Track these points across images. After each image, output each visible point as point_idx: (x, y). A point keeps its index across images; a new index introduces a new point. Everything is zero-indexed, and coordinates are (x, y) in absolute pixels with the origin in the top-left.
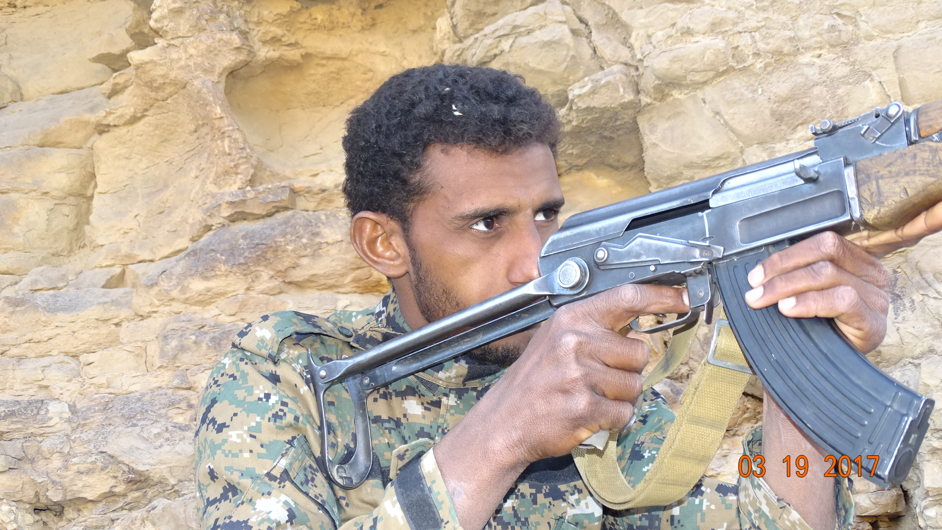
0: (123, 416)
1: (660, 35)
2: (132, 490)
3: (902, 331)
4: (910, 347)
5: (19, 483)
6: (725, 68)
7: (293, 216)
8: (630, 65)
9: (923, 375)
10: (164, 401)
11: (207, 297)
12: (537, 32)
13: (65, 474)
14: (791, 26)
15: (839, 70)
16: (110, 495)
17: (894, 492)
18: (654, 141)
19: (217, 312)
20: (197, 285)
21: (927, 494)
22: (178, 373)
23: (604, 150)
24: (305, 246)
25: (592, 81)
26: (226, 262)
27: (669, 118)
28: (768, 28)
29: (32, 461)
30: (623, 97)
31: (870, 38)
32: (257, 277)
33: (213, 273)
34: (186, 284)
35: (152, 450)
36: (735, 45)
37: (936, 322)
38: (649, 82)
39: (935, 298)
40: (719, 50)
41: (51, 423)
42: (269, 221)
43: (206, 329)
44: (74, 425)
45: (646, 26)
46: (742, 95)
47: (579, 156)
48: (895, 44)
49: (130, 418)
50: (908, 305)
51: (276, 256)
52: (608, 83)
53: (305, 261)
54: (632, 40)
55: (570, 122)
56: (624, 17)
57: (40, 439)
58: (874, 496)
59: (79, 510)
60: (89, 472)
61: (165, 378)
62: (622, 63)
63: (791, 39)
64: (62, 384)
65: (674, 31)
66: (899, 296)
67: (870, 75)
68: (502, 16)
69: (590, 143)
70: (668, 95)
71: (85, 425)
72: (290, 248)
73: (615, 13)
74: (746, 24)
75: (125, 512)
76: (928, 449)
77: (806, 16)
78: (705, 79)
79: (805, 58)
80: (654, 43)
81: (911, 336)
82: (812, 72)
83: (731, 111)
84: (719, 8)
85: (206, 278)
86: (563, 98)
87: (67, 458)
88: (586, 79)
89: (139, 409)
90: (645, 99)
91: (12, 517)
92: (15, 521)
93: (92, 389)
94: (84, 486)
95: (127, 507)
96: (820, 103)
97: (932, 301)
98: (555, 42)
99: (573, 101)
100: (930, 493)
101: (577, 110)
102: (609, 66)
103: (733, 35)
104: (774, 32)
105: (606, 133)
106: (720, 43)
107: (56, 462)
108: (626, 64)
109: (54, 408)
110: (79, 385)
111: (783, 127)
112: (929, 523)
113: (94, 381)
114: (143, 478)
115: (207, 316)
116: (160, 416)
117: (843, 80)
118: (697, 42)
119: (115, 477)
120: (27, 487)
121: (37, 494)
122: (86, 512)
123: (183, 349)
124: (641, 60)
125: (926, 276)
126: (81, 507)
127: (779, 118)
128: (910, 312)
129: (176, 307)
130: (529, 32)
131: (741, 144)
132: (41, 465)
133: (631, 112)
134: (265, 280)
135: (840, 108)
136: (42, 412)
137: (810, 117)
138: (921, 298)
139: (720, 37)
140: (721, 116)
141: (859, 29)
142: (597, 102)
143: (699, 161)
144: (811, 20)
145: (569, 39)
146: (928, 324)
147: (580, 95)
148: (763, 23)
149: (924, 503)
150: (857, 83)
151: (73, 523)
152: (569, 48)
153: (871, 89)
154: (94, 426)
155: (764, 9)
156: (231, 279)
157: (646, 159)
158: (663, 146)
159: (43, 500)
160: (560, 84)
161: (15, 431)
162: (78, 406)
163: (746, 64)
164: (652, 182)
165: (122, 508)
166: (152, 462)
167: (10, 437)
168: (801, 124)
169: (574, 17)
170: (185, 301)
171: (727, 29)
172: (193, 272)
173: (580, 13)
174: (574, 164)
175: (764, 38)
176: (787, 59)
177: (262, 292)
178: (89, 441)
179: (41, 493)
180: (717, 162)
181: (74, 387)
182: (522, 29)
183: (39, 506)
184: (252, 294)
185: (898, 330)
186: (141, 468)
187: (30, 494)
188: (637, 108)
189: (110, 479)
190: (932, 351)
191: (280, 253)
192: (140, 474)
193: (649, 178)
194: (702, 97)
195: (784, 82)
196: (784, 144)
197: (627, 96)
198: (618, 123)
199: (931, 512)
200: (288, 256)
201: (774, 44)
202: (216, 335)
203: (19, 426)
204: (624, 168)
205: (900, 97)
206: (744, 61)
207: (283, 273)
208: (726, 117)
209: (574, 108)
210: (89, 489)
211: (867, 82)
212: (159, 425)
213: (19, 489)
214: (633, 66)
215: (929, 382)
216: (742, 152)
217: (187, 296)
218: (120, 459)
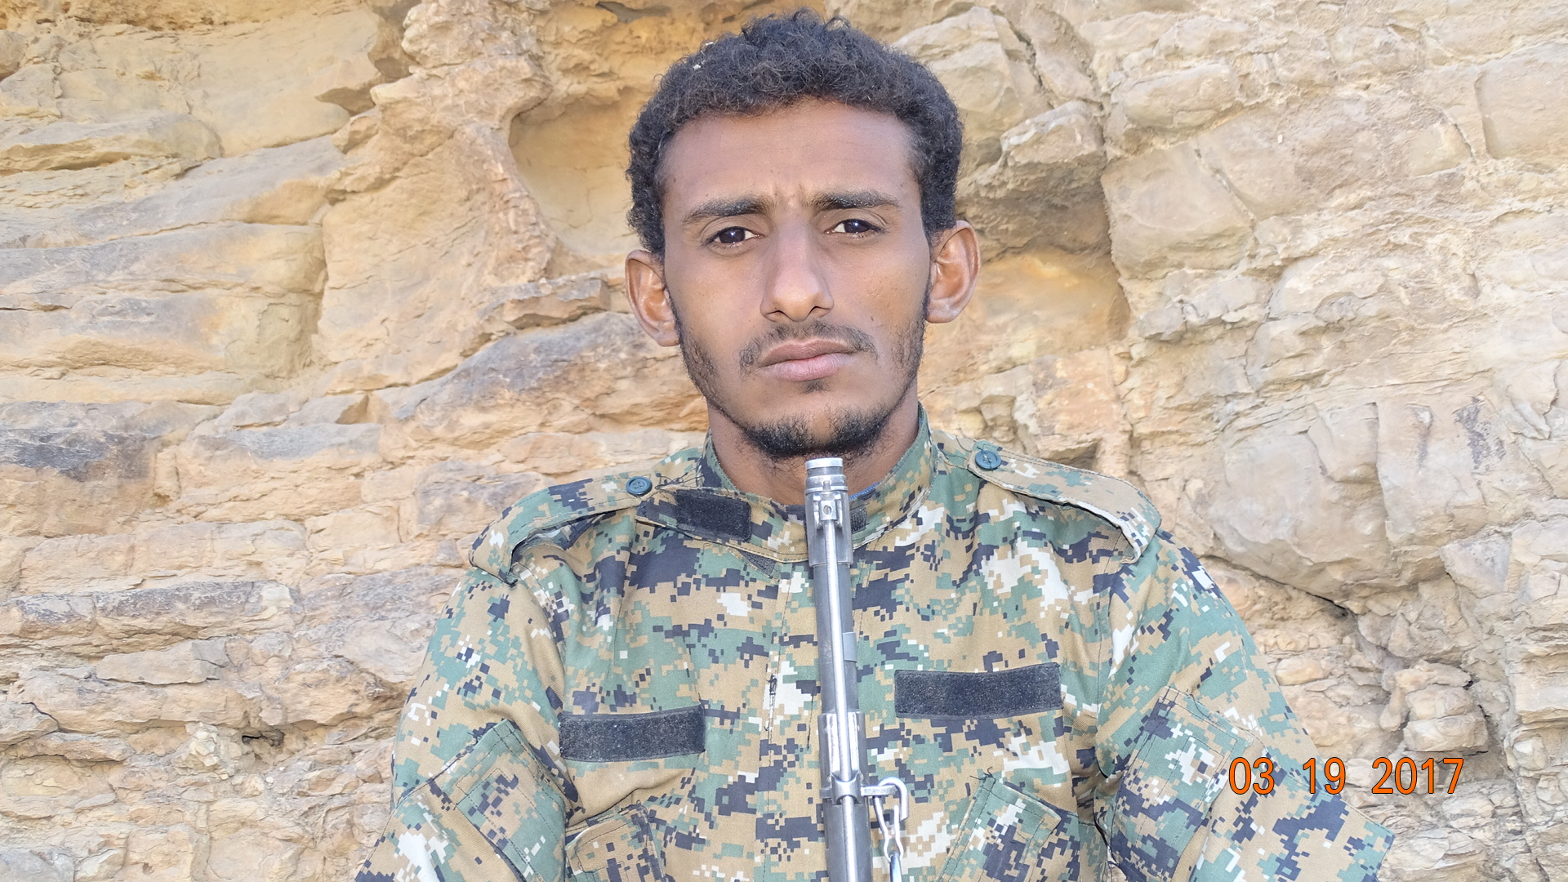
0: (366, 604)
1: (1135, 57)
2: (380, 710)
3: (1485, 487)
4: (1497, 509)
5: (221, 700)
6: (1229, 105)
7: (607, 320)
8: (1092, 102)
9: (1515, 550)
10: (425, 583)
11: (483, 437)
12: (957, 55)
13: (285, 686)
14: (1326, 45)
15: (1396, 108)
16: (349, 717)
17: (1472, 718)
18: (1126, 211)
19: (498, 457)
20: (471, 420)
21: (1519, 721)
22: (443, 544)
23: (1054, 224)
24: (624, 364)
25: (1037, 124)
26: (511, 386)
27: (1148, 178)
28: (1293, 48)
29: (239, 668)
30: (1080, 147)
31: (1441, 61)
32: (555, 407)
33: (492, 402)
34: (454, 417)
35: (408, 654)
36: (1244, 72)
37: (1535, 473)
38: (1118, 126)
39: (1534, 438)
40: (1221, 79)
41: (265, 615)
42: (573, 327)
43: (483, 481)
44: (298, 618)
45: (1115, 46)
46: (1254, 144)
47: (1017, 234)
48: (1477, 69)
49: (376, 608)
50: (1494, 448)
51: (583, 378)
52: (1060, 128)
53: (623, 385)
54: (1094, 66)
55: (1004, 184)
56: (1083, 31)
57: (250, 637)
58: (1442, 724)
59: (306, 739)
60: (319, 684)
61: (427, 551)
62: (1079, 99)
63: (1326, 63)
64: (280, 560)
65: (1155, 52)
66: (1480, 435)
67: (1441, 115)
68: (907, 32)
69: (1032, 214)
70: (1146, 144)
71: (312, 618)
72: (602, 365)
73: (1069, 27)
74: (1260, 41)
75: (369, 741)
76: (1521, 656)
77: (1347, 29)
78: (1200, 121)
79: (1347, 91)
80: (1127, 69)
81: (1498, 494)
82: (1357, 112)
83: (1237, 168)
84: (1221, 19)
85: (484, 410)
86: (994, 149)
87: (287, 663)
88: (1028, 122)
89: (389, 596)
90: (1113, 152)
91: (212, 748)
92: (216, 753)
93: (323, 566)
94: (312, 704)
95: (373, 734)
96: (1367, 156)
97: (1529, 443)
98: (983, 69)
99: (1008, 153)
100: (1524, 721)
101: (1015, 168)
102: (1060, 103)
103: (1242, 57)
104: (1301, 53)
105: (1057, 201)
106: (1222, 69)
107: (273, 670)
108: (1085, 100)
109: (268, 593)
110: (304, 561)
111: (1314, 191)
112: (1521, 762)
113: (325, 555)
114: (395, 694)
115: (484, 463)
116: (419, 605)
117: (1402, 122)
118: (1189, 67)
119: (356, 692)
120: (232, 705)
121: (246, 716)
122: (315, 741)
123: (450, 510)
124: (1107, 95)
125: (1520, 406)
126: (308, 734)
127: (1307, 177)
128: (1496, 459)
129: (441, 450)
130: (946, 55)
131: (1252, 216)
132: (251, 673)
133: (1092, 169)
134: (567, 412)
135: (1397, 163)
136: (253, 600)
137: (1353, 175)
138: (1513, 438)
139: (1222, 60)
140: (1224, 175)
141: (1425, 48)
142: (1045, 154)
143: (1190, 240)
144: (1355, 35)
145: (1003, 64)
146: (1524, 476)
147: (1018, 145)
148: (1285, 40)
149: (1515, 734)
150: (1421, 126)
151: (297, 756)
152: (1002, 78)
153: (1442, 136)
154: (326, 619)
155: (1287, 20)
156: (519, 410)
157: (1115, 237)
158: (1138, 219)
159: (255, 724)
160: (990, 129)
161: (214, 625)
162: (304, 591)
163: (1259, 100)
164: (1122, 271)
165: (366, 736)
166: (407, 670)
167: (208, 635)
168: (1340, 186)
169: (1011, 33)
170: (454, 442)
171: (1233, 48)
172: (464, 401)
173: (1018, 27)
174: (1009, 245)
175: (1286, 61)
176: (1319, 91)
177: (563, 430)
178: (319, 641)
179: (252, 714)
180: (1216, 242)
181: (297, 563)
182: (936, 51)
183: (249, 732)
184: (549, 432)
185: (1479, 484)
186: (392, 679)
187: (236, 715)
188: (1101, 164)
189: (349, 695)
190: (1528, 515)
191: (588, 372)
192: (391, 687)
193: (1118, 265)
194: (1195, 147)
195: (1315, 126)
196: (1314, 215)
197: (1086, 146)
198: (1074, 185)
199: (1526, 747)
200: (600, 378)
201: (1300, 70)
202: (498, 489)
203: (220, 618)
204: (1082, 250)
205: (1484, 147)
206: (1257, 95)
207: (591, 402)
208: (1231, 177)
209: (1010, 164)
210: (318, 709)
211: (1437, 125)
212: (417, 618)
213: (221, 707)
214: (1096, 103)
215: (1523, 560)
216: (1253, 227)
217: (457, 434)
218: (362, 666)
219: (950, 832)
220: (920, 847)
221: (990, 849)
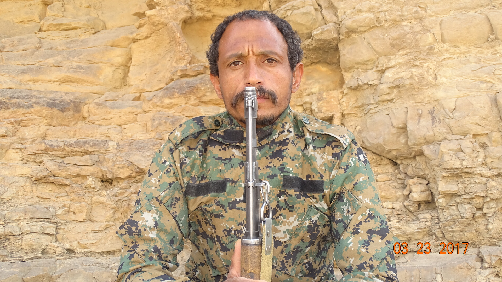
0: (136, 148)
1: (349, 12)
2: (138, 175)
3: (435, 131)
4: (437, 137)
5: (96, 170)
6: (373, 26)
7: (205, 76)
8: (337, 23)
9: (441, 148)
10: (152, 143)
11: (170, 106)
12: (301, 9)
13: (113, 168)
14: (400, 10)
15: (418, 28)
16: (130, 177)
17: (428, 192)
18: (344, 53)
19: (174, 111)
20: (167, 101)
21: (439, 193)
22: (158, 133)
23: (325, 56)
24: (208, 88)
25: (321, 29)
26: (178, 93)
27: (350, 44)
28: (391, 11)
29: (102, 163)
30: (333, 35)
31: (431, 16)
32: (189, 99)
33: (173, 97)
34: (163, 100)
35: (146, 161)
36: (378, 17)
37: (448, 128)
38: (343, 30)
39: (449, 118)
40: (371, 18)
41: (109, 149)
42: (195, 78)
43: (169, 117)
44: (118, 150)
45: (344, 8)
46: (379, 36)
47: (315, 59)
48: (440, 19)
49: (139, 149)
50: (438, 121)
51: (197, 92)
52: (328, 30)
53: (208, 94)
54: (338, 14)
55: (312, 44)
56: (335, 4)
57: (105, 155)
58: (419, 194)
59: (118, 182)
60: (122, 168)
61: (153, 135)
62: (333, 22)
63: (400, 15)
64: (114, 136)
65: (354, 11)
66: (434, 117)
67: (430, 31)
68: (289, 2)
69: (320, 53)
70: (351, 35)
71: (122, 151)
72: (203, 88)
73: (332, 3)
74: (383, 9)
75: (135, 183)
76: (441, 176)
77: (406, 6)
78: (365, 30)
79: (405, 23)
80: (346, 15)
81: (438, 133)
82: (407, 29)
83: (374, 43)
84: (372, 2)
85: (171, 98)
86: (310, 35)
87: (114, 162)
88: (319, 28)
89: (142, 146)
90: (342, 37)
91: (93, 183)
92: (94, 184)
93: (126, 137)
94: (120, 173)
95: (136, 182)
96: (409, 41)
97: (447, 120)
98: (308, 13)
99: (313, 36)
100: (441, 193)
101: (315, 40)
102: (328, 23)
103: (377, 13)
104: (393, 12)
105: (326, 50)
106: (372, 16)
107: (111, 163)
108: (335, 23)
109: (111, 143)
110: (121, 136)
111: (394, 50)
112: (439, 204)
113: (127, 135)
114: (142, 171)
115: (170, 113)
116: (150, 149)
117: (419, 33)
118: (363, 15)
119: (132, 170)
120: (99, 172)
121: (103, 175)
122: (121, 183)
123: (160, 124)
124: (341, 22)
125: (445, 110)
126: (119, 181)
127: (393, 46)
128: (438, 124)
129: (159, 109)
130: (298, 9)
131: (377, 56)
132: (105, 164)
133: (336, 42)
134: (193, 100)
135: (417, 43)
136: (106, 145)
137: (405, 46)
138: (443, 118)
139: (372, 13)
140: (371, 44)
141: (427, 13)
142: (323, 37)
143: (361, 62)
144: (408, 8)
145: (313, 12)
146: (445, 128)
147: (316, 34)
148: (389, 9)
149: (438, 197)
150: (424, 34)
151: (116, 186)
152: (313, 16)
153: (430, 37)
154: (125, 151)
155: (390, 3)
156: (180, 99)
157: (341, 60)
158: (347, 55)
159: (105, 177)
160: (309, 29)
161: (96, 151)
162: (120, 144)
163: (381, 25)
164: (343, 70)
165: (134, 182)
166: (146, 165)
167: (94, 153)
168: (402, 49)
169: (316, 4)
170: (162, 107)
171: (375, 10)
172: (165, 96)
173: (318, 2)
174: (313, 62)
175: (389, 14)
176: (397, 23)
177: (191, 105)
178: (123, 157)
179: (104, 175)
180: (368, 62)
181: (119, 137)
182: (296, 7)
183: (104, 179)
184: (187, 105)
185: (433, 130)
186: (142, 167)
187: (100, 175)
188: (339, 40)
189: (130, 171)
190: (446, 139)
191: (199, 90)
192: (141, 169)
193: (342, 68)
194: (364, 37)
195: (396, 32)
196: (394, 56)
197: (334, 35)
198: (331, 46)
199: (440, 200)
200: (202, 92)
201: (393, 17)
202: (173, 120)
203: (97, 149)
204: (333, 64)
205: (441, 40)
206: (381, 23)
207: (199, 98)
208: (372, 45)
209: (314, 39)
210: (122, 174)
211: (428, 33)
212: (150, 152)
213: (96, 172)
214: (338, 24)
215: (443, 150)
216: (378, 59)
217: (163, 105)
218: (134, 163)
219: (298, 221)
220: (289, 224)
221: (309, 226)
